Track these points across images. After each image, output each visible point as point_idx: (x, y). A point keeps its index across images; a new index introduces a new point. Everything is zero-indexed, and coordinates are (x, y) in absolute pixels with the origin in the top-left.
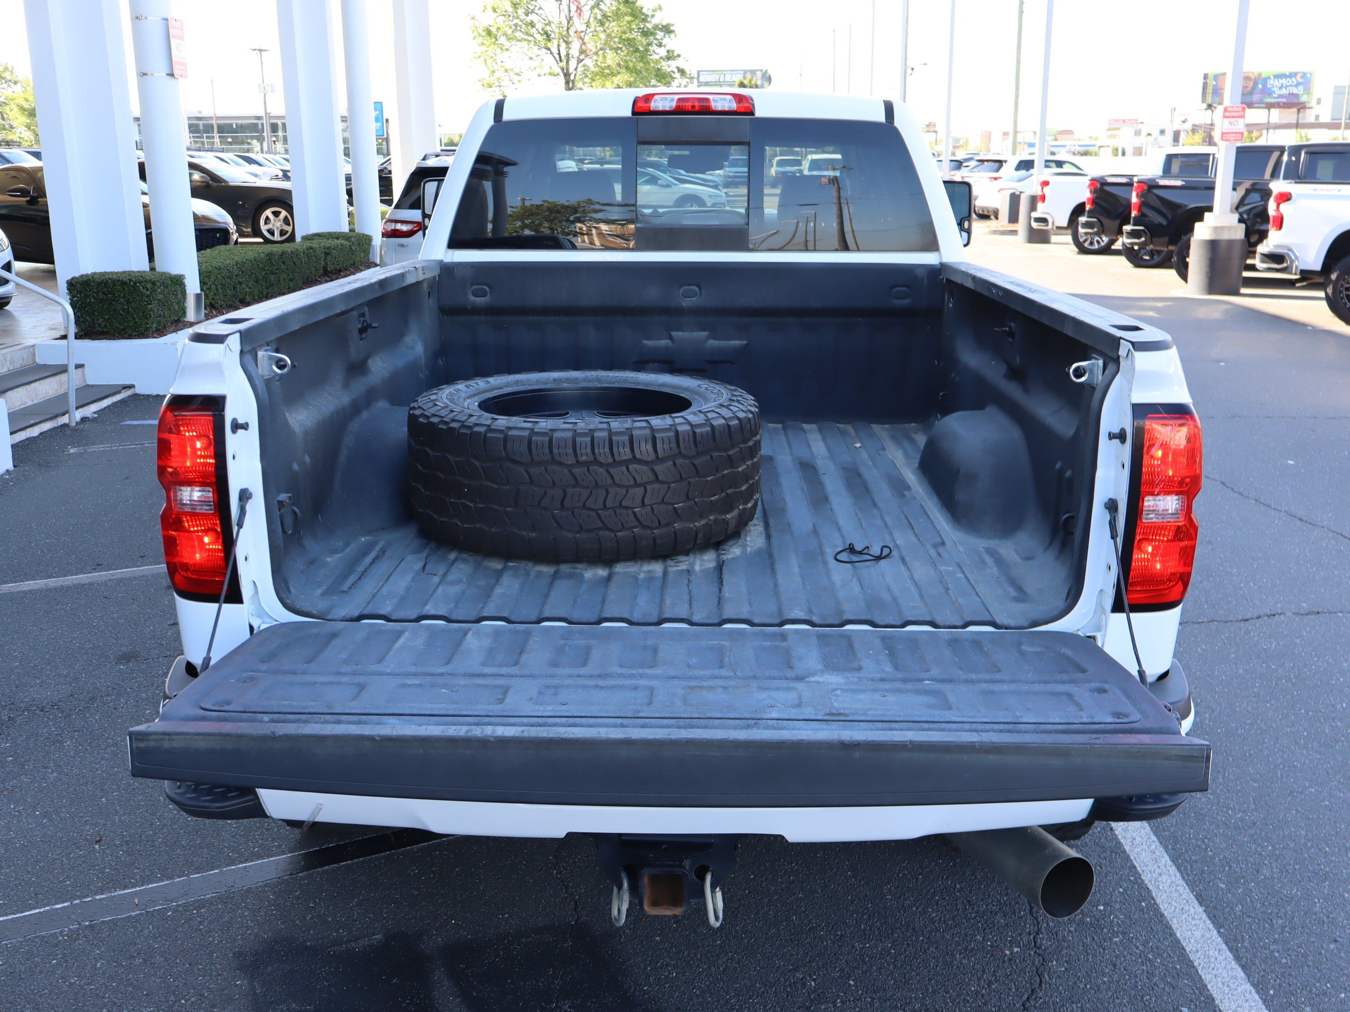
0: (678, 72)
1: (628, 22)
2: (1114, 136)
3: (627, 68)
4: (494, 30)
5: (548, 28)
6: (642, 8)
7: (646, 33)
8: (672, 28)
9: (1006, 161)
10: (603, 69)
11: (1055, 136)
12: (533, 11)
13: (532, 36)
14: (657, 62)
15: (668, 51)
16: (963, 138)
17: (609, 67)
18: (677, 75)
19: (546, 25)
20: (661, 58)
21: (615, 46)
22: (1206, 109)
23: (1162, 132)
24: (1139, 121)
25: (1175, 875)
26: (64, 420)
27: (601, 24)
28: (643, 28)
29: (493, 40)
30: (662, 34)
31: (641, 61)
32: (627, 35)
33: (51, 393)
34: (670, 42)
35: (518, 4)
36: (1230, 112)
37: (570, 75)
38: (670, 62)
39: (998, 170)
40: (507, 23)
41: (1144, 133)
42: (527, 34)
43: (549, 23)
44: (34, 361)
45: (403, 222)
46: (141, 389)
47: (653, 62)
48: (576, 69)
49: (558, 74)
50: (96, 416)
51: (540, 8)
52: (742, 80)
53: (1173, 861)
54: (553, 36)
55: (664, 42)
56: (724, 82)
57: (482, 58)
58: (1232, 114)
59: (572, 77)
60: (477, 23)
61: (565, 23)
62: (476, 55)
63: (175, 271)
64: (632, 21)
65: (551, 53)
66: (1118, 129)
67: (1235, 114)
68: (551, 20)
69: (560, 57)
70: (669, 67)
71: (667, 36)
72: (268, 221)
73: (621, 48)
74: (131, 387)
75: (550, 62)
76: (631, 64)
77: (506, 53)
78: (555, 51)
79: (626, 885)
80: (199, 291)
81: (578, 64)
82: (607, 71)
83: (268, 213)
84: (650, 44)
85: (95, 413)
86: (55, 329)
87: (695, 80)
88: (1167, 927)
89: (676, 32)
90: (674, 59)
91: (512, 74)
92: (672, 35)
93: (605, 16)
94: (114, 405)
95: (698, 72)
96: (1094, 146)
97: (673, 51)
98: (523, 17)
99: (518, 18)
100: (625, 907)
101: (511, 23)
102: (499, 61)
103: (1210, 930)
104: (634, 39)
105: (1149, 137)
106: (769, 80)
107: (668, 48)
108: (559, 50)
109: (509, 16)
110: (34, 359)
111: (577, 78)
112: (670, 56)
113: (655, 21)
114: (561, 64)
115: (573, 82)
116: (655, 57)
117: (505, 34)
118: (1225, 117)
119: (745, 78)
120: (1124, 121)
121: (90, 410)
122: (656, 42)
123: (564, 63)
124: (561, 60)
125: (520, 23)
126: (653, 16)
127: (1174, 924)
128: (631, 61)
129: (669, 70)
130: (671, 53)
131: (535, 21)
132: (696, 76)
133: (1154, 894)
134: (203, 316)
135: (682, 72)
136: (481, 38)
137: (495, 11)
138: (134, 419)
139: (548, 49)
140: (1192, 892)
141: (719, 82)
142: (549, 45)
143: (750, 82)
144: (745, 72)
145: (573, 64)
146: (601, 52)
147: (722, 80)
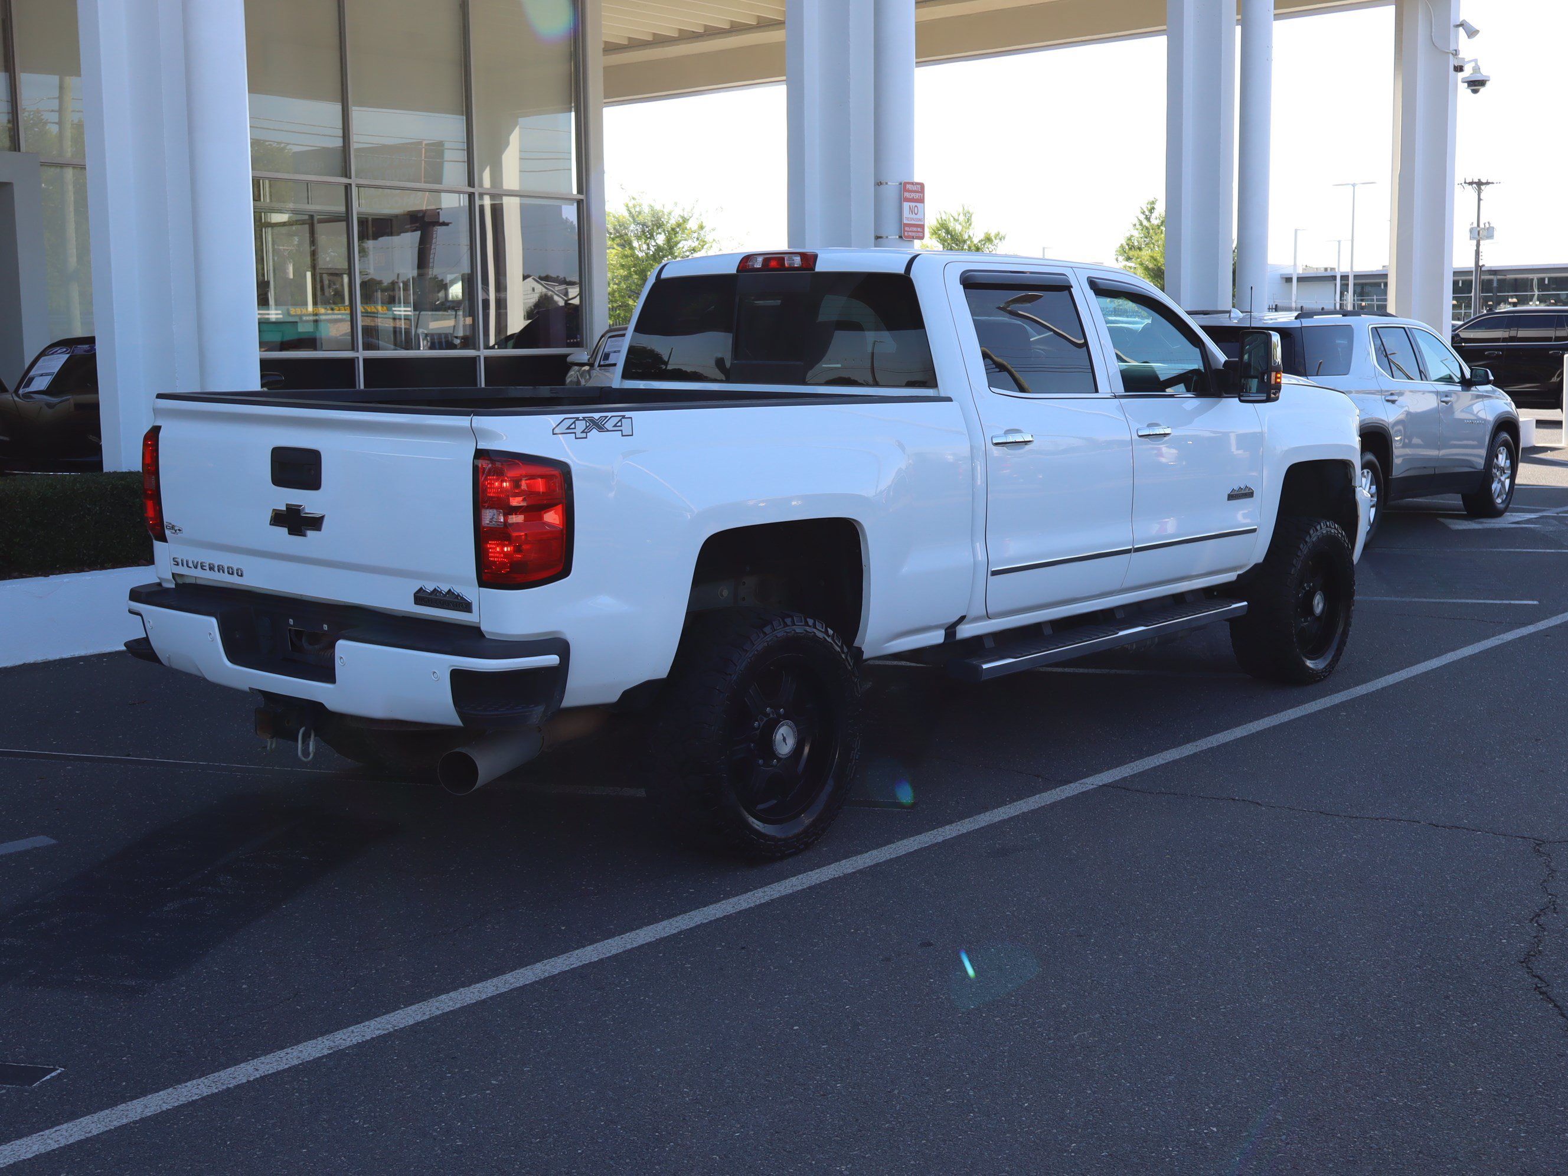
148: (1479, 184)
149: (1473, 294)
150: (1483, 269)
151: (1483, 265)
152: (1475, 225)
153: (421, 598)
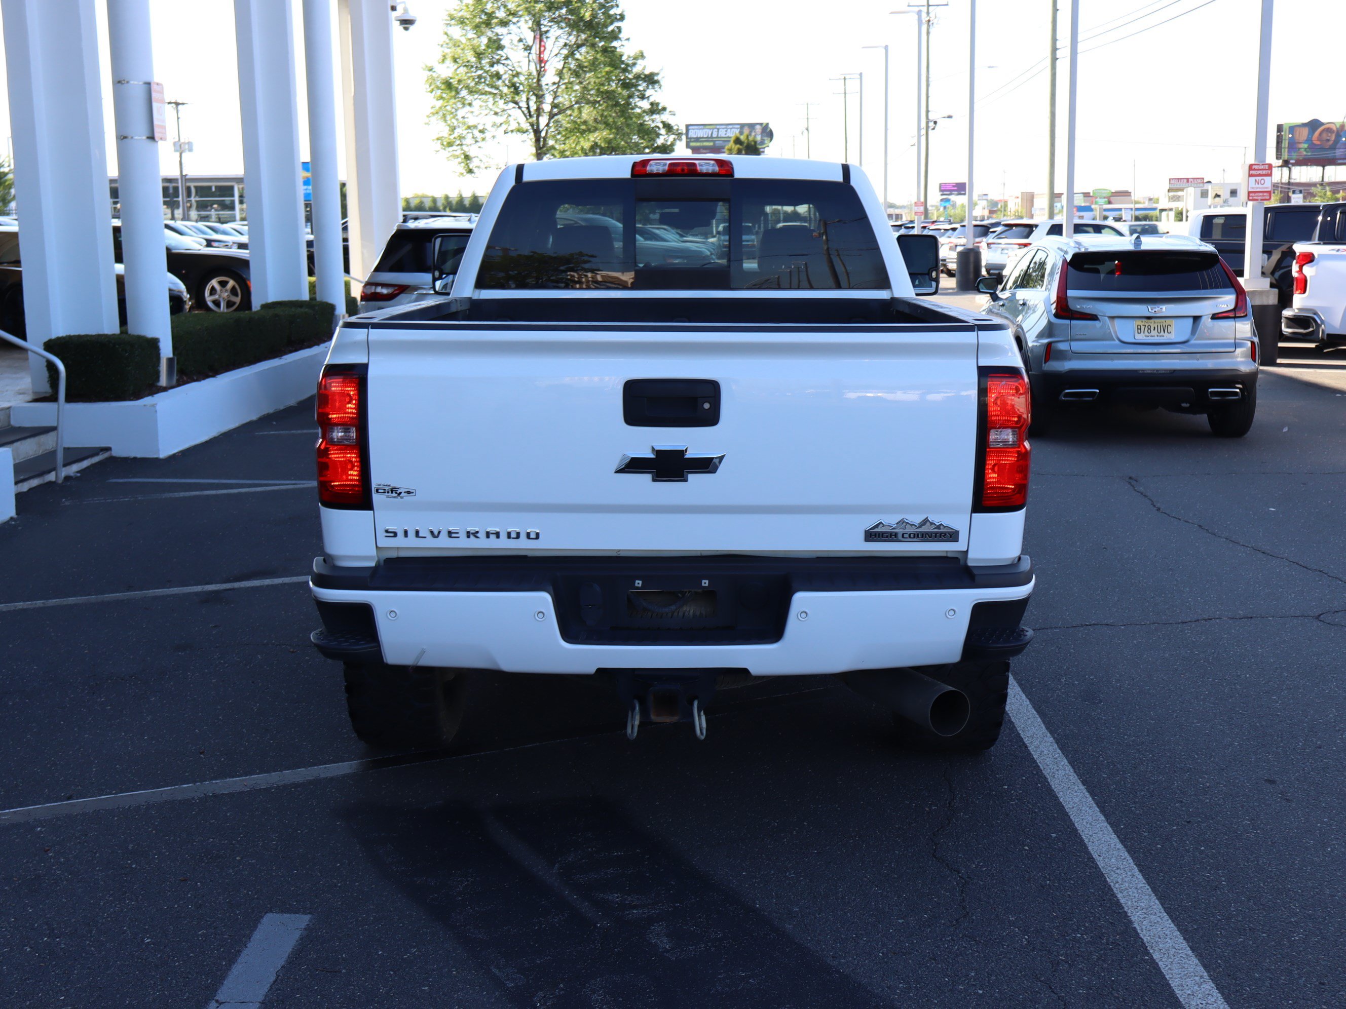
0: (664, 127)
1: (607, 73)
2: (1178, 199)
3: (607, 124)
4: (454, 82)
5: (516, 79)
6: (621, 56)
7: (626, 85)
8: (656, 78)
9: (1036, 226)
10: (579, 125)
11: (1108, 198)
12: (498, 62)
13: (497, 88)
14: (639, 116)
15: (652, 104)
16: (1001, 201)
17: (585, 123)
18: (663, 131)
19: (514, 76)
20: (644, 111)
21: (592, 99)
22: (1281, 166)
23: (1234, 193)
24: (1205, 180)
25: (1069, 771)
26: (52, 477)
27: (576, 75)
28: (624, 79)
29: (453, 93)
30: (645, 84)
31: (622, 116)
32: (606, 88)
33: (31, 454)
34: (654, 95)
35: (482, 54)
36: (1255, 170)
37: (540, 132)
38: (655, 116)
39: (1027, 236)
40: (469, 75)
41: (1211, 194)
42: (492, 87)
43: (518, 74)
44: (9, 424)
45: (384, 285)
46: (118, 452)
47: (636, 117)
48: (547, 125)
49: (527, 131)
50: (79, 475)
51: (507, 59)
52: (738, 135)
53: (1070, 763)
54: (521, 88)
55: (647, 94)
56: (717, 137)
57: (441, 114)
58: (1259, 172)
59: (543, 134)
60: (435, 75)
61: (535, 73)
62: (433, 111)
63: (150, 334)
64: (611, 72)
65: (520, 108)
66: (1182, 190)
67: (1261, 172)
68: (519, 70)
69: (529, 112)
70: (653, 121)
71: (650, 87)
72: (213, 292)
73: (599, 102)
74: (108, 449)
75: (518, 117)
76: (611, 120)
77: (468, 108)
78: (523, 104)
79: (637, 708)
80: (171, 355)
81: (550, 119)
82: (583, 127)
83: (214, 283)
84: (631, 96)
85: (78, 472)
86: (23, 393)
87: (684, 137)
88: (1054, 797)
89: (662, 83)
90: (658, 113)
91: (476, 132)
92: (656, 86)
93: (580, 66)
94: (93, 465)
95: (687, 126)
96: (1155, 209)
97: (658, 104)
98: (487, 68)
99: (482, 68)
100: (637, 723)
101: (473, 74)
102: (459, 117)
103: (1086, 797)
104: (613, 91)
105: (1217, 199)
106: (770, 135)
107: (652, 100)
108: (528, 104)
109: (472, 67)
110: (9, 421)
111: (548, 135)
112: (655, 109)
113: (636, 70)
114: (530, 120)
115: (545, 139)
116: (638, 111)
117: (467, 87)
118: (1250, 175)
119: (741, 133)
120: (1188, 180)
121: (74, 469)
122: (637, 94)
123: (534, 119)
124: (531, 116)
125: (484, 75)
126: (634, 64)
127: (1060, 795)
128: (610, 116)
129: (653, 125)
130: (655, 106)
131: (501, 72)
132: (684, 132)
133: (1049, 780)
134: (174, 382)
135: (668, 127)
136: (440, 91)
137: (455, 60)
138: (118, 478)
139: (516, 103)
140: (1079, 779)
141: (712, 137)
142: (517, 98)
143: (748, 137)
144: (742, 126)
145: (543, 120)
146: (576, 106)
147: (715, 135)
148: (177, 104)
149: (180, 199)
150: (187, 177)
151: (186, 175)
152: (177, 140)
153: (871, 535)
